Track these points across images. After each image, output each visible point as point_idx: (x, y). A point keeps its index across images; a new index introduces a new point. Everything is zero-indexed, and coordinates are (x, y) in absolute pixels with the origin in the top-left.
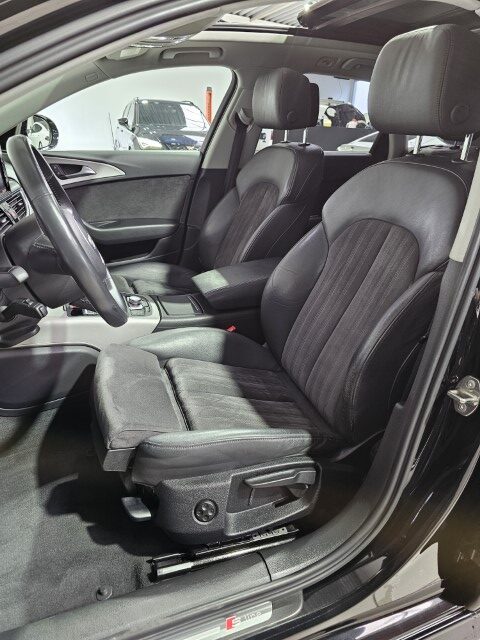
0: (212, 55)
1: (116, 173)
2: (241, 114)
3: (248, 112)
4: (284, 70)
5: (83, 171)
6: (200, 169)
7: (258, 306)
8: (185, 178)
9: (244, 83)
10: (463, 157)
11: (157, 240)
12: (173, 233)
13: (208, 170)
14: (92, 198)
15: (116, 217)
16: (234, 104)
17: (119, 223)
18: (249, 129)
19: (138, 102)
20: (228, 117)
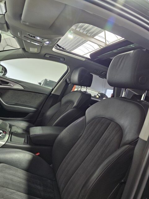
0: (61, 60)
1: (21, 88)
2: (68, 80)
3: (70, 80)
4: (83, 68)
5: (8, 84)
6: (51, 93)
7: (52, 146)
8: (45, 95)
9: (70, 71)
10: (142, 99)
11: (28, 113)
12: (35, 112)
13: (53, 94)
14: (9, 94)
15: (16, 102)
16: (66, 76)
17: (16, 104)
18: (69, 85)
19: (46, 80)
20: (63, 80)
